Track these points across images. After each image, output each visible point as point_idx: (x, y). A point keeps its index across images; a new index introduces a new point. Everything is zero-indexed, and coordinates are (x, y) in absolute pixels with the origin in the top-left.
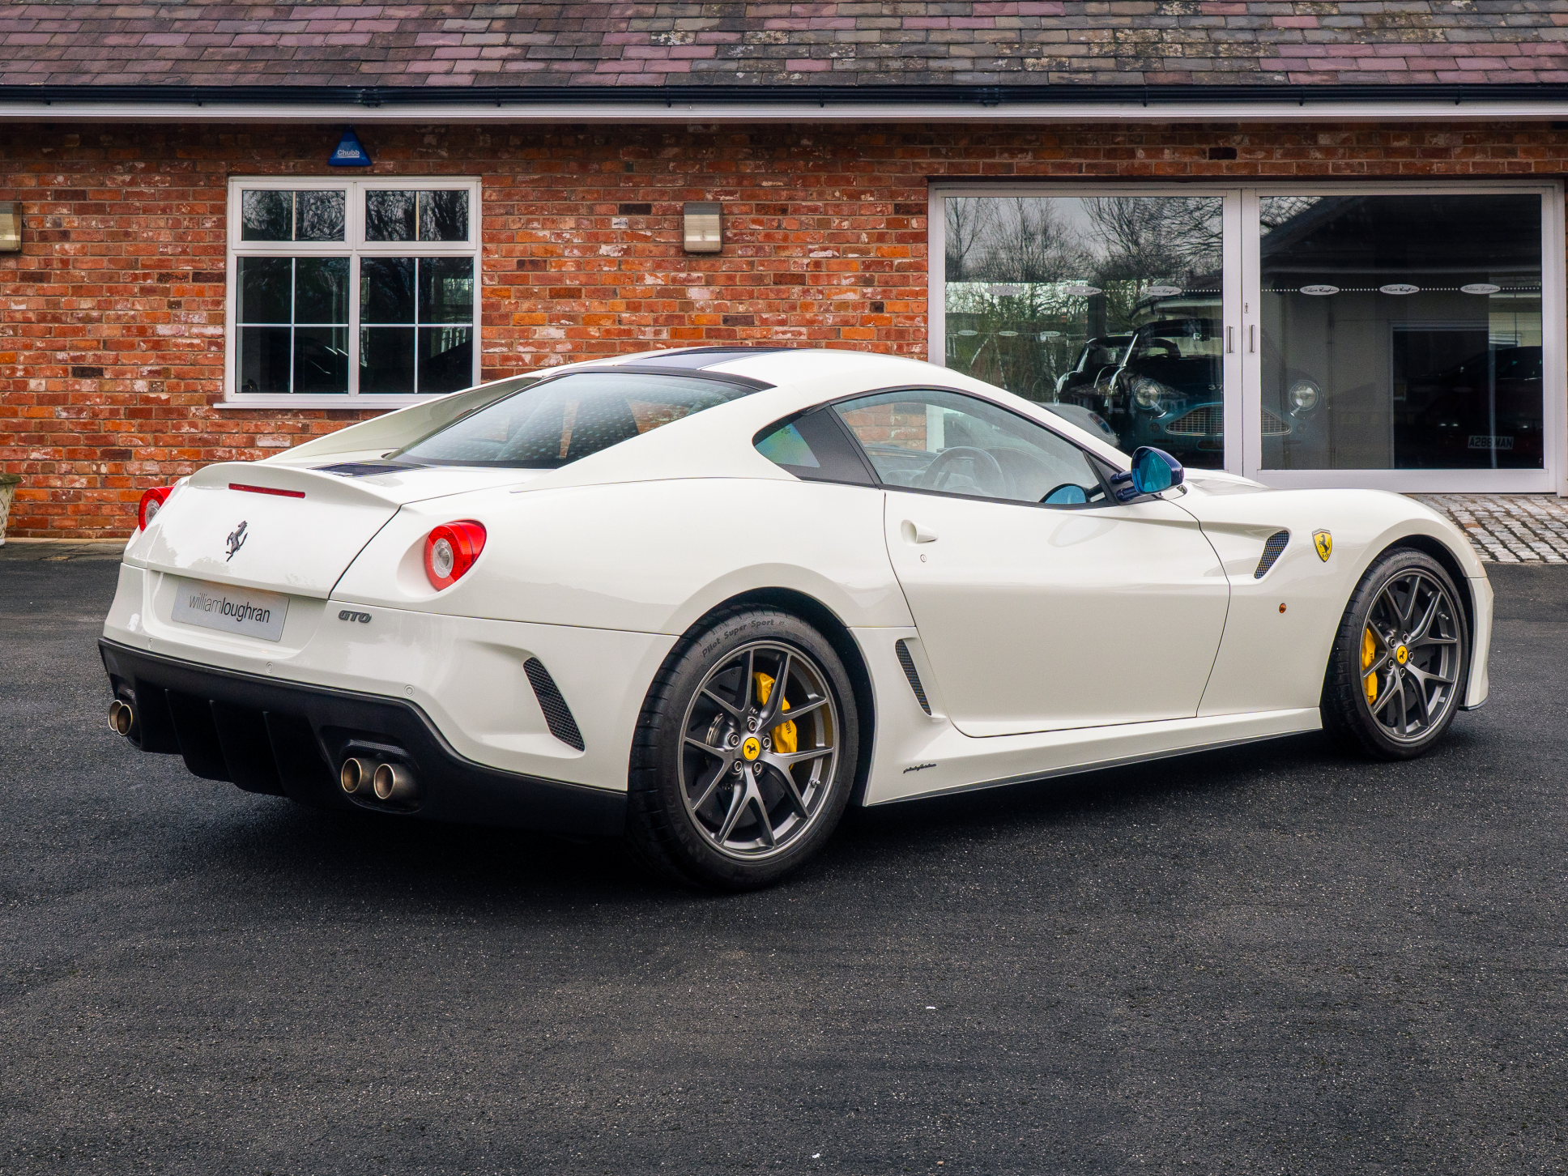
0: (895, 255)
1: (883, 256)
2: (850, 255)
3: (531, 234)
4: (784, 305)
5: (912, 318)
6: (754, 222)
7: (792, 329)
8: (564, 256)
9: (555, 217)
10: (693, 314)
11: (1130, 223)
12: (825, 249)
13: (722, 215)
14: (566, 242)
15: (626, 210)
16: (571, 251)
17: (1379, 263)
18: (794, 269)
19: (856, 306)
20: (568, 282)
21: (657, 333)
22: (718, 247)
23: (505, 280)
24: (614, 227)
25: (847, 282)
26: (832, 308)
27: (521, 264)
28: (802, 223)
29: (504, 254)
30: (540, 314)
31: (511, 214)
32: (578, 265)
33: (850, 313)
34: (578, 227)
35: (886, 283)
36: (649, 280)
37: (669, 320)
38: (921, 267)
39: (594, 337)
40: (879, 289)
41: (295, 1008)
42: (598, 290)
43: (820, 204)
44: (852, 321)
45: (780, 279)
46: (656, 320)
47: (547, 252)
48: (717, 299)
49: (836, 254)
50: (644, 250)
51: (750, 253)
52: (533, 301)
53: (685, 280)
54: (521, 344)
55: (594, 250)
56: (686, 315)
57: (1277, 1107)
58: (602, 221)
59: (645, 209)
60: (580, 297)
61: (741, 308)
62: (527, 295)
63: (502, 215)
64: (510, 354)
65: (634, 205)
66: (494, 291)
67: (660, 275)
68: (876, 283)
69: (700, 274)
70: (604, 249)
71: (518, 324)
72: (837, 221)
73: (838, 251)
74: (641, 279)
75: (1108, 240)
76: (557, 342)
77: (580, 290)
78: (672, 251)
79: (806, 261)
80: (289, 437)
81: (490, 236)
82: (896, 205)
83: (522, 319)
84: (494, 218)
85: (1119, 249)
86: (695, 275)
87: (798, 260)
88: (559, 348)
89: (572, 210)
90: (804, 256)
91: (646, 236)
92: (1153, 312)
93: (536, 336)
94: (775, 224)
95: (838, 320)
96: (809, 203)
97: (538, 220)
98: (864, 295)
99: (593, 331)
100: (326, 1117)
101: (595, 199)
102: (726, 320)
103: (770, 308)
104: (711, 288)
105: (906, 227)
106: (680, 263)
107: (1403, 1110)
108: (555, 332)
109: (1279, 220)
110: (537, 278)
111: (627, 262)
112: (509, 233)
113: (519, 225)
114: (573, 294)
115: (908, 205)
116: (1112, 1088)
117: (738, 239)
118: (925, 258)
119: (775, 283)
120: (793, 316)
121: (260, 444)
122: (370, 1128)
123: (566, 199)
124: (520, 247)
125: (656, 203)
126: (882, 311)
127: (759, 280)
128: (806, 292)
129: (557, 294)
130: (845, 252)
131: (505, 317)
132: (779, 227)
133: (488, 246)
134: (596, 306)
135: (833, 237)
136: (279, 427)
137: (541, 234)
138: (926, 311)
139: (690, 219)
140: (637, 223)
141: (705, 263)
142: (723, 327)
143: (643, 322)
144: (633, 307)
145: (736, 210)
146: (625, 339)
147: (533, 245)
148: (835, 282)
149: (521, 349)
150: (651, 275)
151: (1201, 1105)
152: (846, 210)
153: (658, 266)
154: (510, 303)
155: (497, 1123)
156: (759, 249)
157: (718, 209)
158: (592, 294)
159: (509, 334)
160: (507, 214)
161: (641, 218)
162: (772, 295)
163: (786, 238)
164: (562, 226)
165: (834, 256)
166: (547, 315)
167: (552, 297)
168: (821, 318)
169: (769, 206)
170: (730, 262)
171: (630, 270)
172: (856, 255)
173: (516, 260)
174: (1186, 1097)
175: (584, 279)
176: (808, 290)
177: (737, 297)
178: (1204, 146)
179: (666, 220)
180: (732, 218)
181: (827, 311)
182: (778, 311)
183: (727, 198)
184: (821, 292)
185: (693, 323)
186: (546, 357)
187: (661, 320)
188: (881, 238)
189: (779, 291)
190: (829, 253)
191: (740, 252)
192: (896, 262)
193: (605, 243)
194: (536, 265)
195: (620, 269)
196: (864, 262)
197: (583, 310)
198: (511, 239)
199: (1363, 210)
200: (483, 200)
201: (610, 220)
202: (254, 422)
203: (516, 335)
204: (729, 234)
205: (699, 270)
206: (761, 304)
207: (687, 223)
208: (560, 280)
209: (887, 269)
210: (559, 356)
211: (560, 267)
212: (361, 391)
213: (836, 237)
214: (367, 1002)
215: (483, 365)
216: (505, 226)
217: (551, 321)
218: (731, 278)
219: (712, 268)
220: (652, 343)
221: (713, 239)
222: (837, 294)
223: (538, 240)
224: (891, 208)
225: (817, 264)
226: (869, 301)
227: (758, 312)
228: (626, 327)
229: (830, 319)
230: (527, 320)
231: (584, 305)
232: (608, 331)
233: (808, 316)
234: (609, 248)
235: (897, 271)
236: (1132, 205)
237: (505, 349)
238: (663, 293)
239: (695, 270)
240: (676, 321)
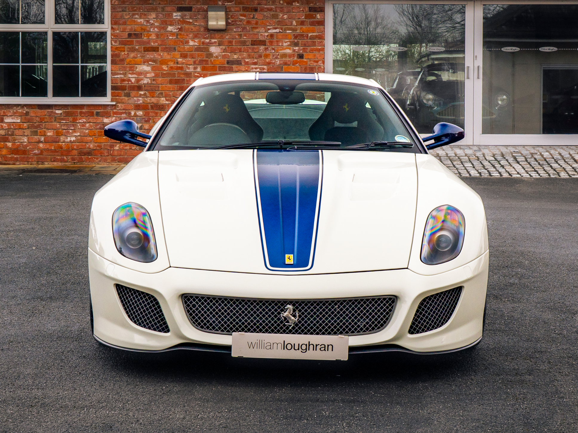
0: (309, 31)
1: (303, 32)
2: (288, 32)
3: (134, 21)
4: (256, 55)
5: (317, 62)
6: (242, 15)
7: (260, 66)
8: (150, 32)
9: (146, 13)
10: (212, 59)
11: (417, 17)
12: (276, 28)
13: (226, 12)
14: (151, 25)
15: (180, 9)
16: (154, 29)
17: (537, 37)
18: (261, 38)
19: (290, 56)
20: (152, 44)
21: (195, 68)
22: (224, 28)
23: (122, 43)
24: (174, 17)
25: (286, 44)
26: (279, 57)
27: (130, 35)
28: (264, 16)
29: (121, 30)
30: (139, 59)
31: (125, 11)
32: (157, 36)
33: (288, 59)
34: (157, 17)
35: (305, 45)
36: (191, 43)
37: (201, 62)
38: (321, 37)
39: (165, 70)
40: (301, 48)
42: (167, 48)
43: (273, 7)
44: (289, 63)
45: (254, 43)
46: (195, 62)
47: (142, 29)
48: (224, 52)
49: (281, 31)
50: (188, 29)
51: (240, 30)
52: (136, 53)
53: (209, 43)
54: (130, 73)
55: (165, 29)
56: (209, 60)
58: (169, 14)
59: (189, 9)
60: (158, 51)
61: (235, 57)
62: (133, 50)
63: (120, 11)
64: (125, 78)
65: (184, 7)
66: (117, 48)
67: (196, 40)
68: (300, 45)
69: (216, 40)
70: (170, 28)
71: (128, 64)
72: (281, 15)
73: (282, 29)
74: (187, 42)
75: (407, 25)
76: (147, 72)
77: (158, 48)
78: (202, 29)
79: (266, 34)
80: (19, 117)
81: (114, 22)
82: (310, 8)
83: (130, 61)
84: (116, 13)
85: (411, 29)
86: (213, 41)
87: (263, 34)
88: (148, 75)
89: (154, 9)
90: (265, 32)
91: (189, 22)
92: (428, 59)
93: (137, 70)
94: (252, 16)
95: (282, 62)
96: (268, 7)
97: (137, 14)
98: (294, 51)
99: (165, 67)
101: (165, 4)
102: (228, 62)
103: (249, 56)
104: (221, 47)
105: (315, 18)
106: (206, 35)
108: (146, 68)
109: (489, 15)
110: (137, 42)
111: (181, 34)
112: (124, 20)
113: (128, 17)
114: (155, 49)
115: (315, 8)
117: (234, 23)
118: (323, 33)
119: (252, 45)
120: (260, 61)
121: (6, 121)
123: (151, 4)
124: (129, 27)
125: (194, 6)
126: (303, 58)
127: (244, 43)
128: (266, 49)
129: (147, 50)
130: (285, 30)
131: (123, 60)
132: (253, 18)
133: (114, 26)
134: (165, 55)
135: (279, 23)
136: (15, 113)
137: (139, 21)
138: (324, 58)
139: (211, 14)
140: (185, 16)
141: (218, 35)
142: (226, 65)
143: (189, 63)
144: (184, 56)
145: (233, 10)
146: (180, 71)
147: (136, 26)
148: (280, 44)
149: (130, 76)
150: (192, 41)
152: (285, 10)
153: (195, 36)
154: (125, 54)
156: (244, 28)
157: (224, 9)
158: (164, 50)
159: (124, 68)
160: (123, 11)
161: (187, 13)
162: (250, 51)
163: (257, 23)
164: (149, 17)
165: (280, 32)
166: (142, 60)
167: (144, 51)
168: (273, 61)
169: (249, 7)
170: (230, 34)
171: (182, 38)
172: (290, 32)
173: (127, 33)
175: (160, 43)
176: (267, 48)
177: (233, 51)
179: (199, 14)
180: (231, 13)
181: (277, 58)
182: (253, 58)
183: (229, 4)
184: (273, 49)
185: (212, 64)
186: (142, 79)
187: (197, 62)
188: (302, 23)
189: (253, 48)
190: (277, 30)
191: (235, 30)
192: (310, 35)
193: (171, 25)
194: (137, 36)
195: (177, 38)
196: (294, 35)
197: (160, 57)
198: (125, 23)
200: (111, 4)
201: (172, 14)
202: (3, 111)
203: (128, 69)
204: (230, 21)
205: (215, 38)
206: (245, 54)
207: (209, 16)
208: (149, 43)
209: (305, 38)
210: (148, 79)
211: (149, 37)
212: (54, 96)
213: (281, 23)
215: (112, 83)
216: (122, 17)
217: (144, 62)
218: (230, 42)
219: (222, 37)
220: (193, 73)
221: (222, 23)
222: (281, 50)
223: (138, 24)
224: (307, 9)
225: (272, 36)
226: (296, 53)
227: (244, 58)
228: (180, 66)
229: (278, 62)
230: (133, 62)
231: (160, 55)
232: (171, 68)
233: (267, 60)
234: (172, 27)
235: (310, 39)
236: (418, 8)
237: (122, 76)
238: (198, 49)
239: (213, 38)
240: (204, 63)
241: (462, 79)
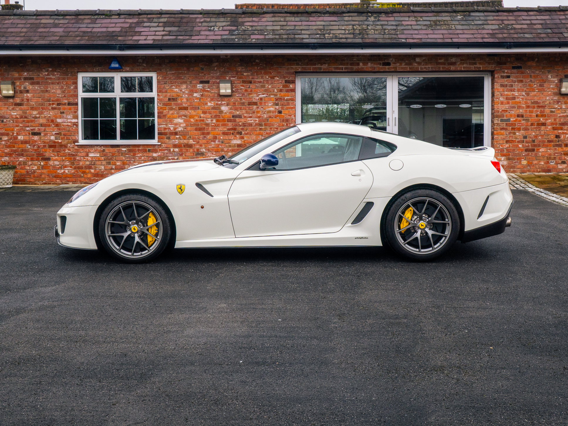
0: (285, 96)
1: (281, 96)
2: (271, 96)
3: (172, 90)
4: (251, 112)
5: (291, 116)
6: (241, 86)
7: (254, 119)
8: (182, 97)
9: (179, 85)
10: (223, 115)
11: (364, 86)
12: (263, 94)
13: (231, 84)
14: (183, 92)
15: (202, 82)
16: (185, 95)
18: (254, 101)
19: (273, 112)
20: (184, 105)
21: (212, 120)
22: (230, 94)
23: (164, 104)
24: (198, 88)
25: (271, 104)
26: (266, 113)
27: (169, 99)
28: (256, 86)
29: (164, 96)
30: (176, 115)
31: (166, 84)
32: (187, 99)
33: (271, 114)
34: (187, 88)
35: (283, 105)
36: (209, 104)
37: (216, 116)
38: (293, 100)
39: (192, 122)
40: (280, 107)
41: (91, 322)
42: (193, 107)
43: (262, 80)
44: (272, 116)
45: (250, 104)
46: (211, 117)
47: (177, 95)
48: (230, 110)
49: (267, 96)
50: (207, 95)
51: (240, 96)
52: (173, 111)
53: (220, 104)
54: (170, 124)
55: (192, 95)
56: (221, 115)
57: (378, 347)
58: (194, 86)
59: (208, 82)
60: (188, 110)
61: (238, 113)
62: (171, 109)
63: (163, 84)
64: (167, 127)
65: (204, 81)
66: (161, 108)
67: (212, 102)
68: (279, 105)
69: (225, 102)
70: (195, 95)
71: (169, 118)
72: (267, 86)
73: (268, 95)
74: (207, 104)
75: (357, 92)
76: (181, 123)
77: (188, 107)
78: (216, 95)
79: (258, 98)
80: (99, 153)
81: (159, 91)
82: (285, 80)
83: (170, 116)
84: (161, 85)
85: (360, 94)
86: (223, 102)
87: (255, 98)
88: (182, 125)
89: (185, 83)
90: (257, 96)
91: (208, 90)
92: (370, 113)
93: (174, 122)
94: (248, 86)
95: (268, 116)
96: (258, 80)
97: (174, 86)
98: (276, 108)
99: (192, 120)
100: (97, 352)
101: (192, 79)
102: (233, 117)
103: (247, 113)
104: (228, 106)
105: (289, 87)
106: (218, 99)
107: (415, 347)
108: (180, 121)
110: (174, 104)
111: (202, 99)
112: (165, 90)
113: (168, 87)
114: (186, 109)
115: (289, 81)
116: (331, 342)
117: (237, 91)
118: (295, 97)
119: (248, 105)
120: (254, 115)
121: (90, 155)
122: (110, 355)
123: (183, 79)
124: (169, 94)
125: (211, 80)
126: (281, 113)
127: (243, 104)
128: (258, 108)
129: (180, 109)
130: (270, 95)
131: (165, 116)
132: (249, 87)
133: (159, 94)
134: (193, 112)
135: (266, 91)
136: (96, 150)
137: (175, 90)
138: (295, 113)
139: (221, 85)
140: (205, 86)
141: (226, 99)
142: (232, 118)
143: (208, 117)
144: (204, 113)
145: (236, 82)
146: (202, 122)
147: (173, 93)
148: (267, 104)
149: (170, 126)
150: (210, 103)
151: (356, 346)
152: (270, 82)
153: (212, 100)
154: (166, 111)
155: (148, 353)
156: (243, 94)
157: (230, 82)
158: (191, 109)
159: (166, 121)
160: (165, 84)
161: (206, 85)
162: (247, 109)
163: (251, 91)
164: (182, 87)
165: (266, 96)
166: (177, 115)
167: (179, 110)
168: (262, 116)
169: (246, 81)
170: (234, 98)
171: (203, 101)
172: (273, 96)
173: (168, 98)
174: (352, 344)
175: (189, 104)
176: (258, 107)
177: (236, 109)
178: (381, 62)
179: (214, 85)
180: (234, 85)
181: (264, 113)
182: (249, 113)
183: (233, 78)
184: (262, 108)
185: (223, 117)
186: (178, 128)
187: (213, 116)
188: (281, 91)
189: (249, 108)
190: (265, 96)
191: (237, 95)
192: (286, 98)
193: (196, 93)
194: (174, 100)
195: (200, 101)
196: (276, 98)
197: (189, 113)
198: (166, 92)
199: (434, 82)
200: (157, 79)
201: (197, 86)
202: (88, 149)
203: (168, 121)
204: (234, 90)
205: (225, 101)
206: (244, 111)
207: (220, 86)
208: (181, 104)
209: (283, 100)
210: (182, 128)
211: (182, 100)
212: (121, 139)
213: (267, 91)
214: (112, 320)
215: (158, 131)
216: (164, 87)
217: (179, 117)
218: (234, 103)
219: (229, 100)
220: (210, 124)
221: (229, 91)
222: (267, 108)
223: (174, 92)
224: (284, 81)
225: (261, 99)
226: (277, 110)
227: (243, 114)
228: (202, 119)
229: (265, 116)
230: (171, 117)
231: (189, 112)
232: (197, 120)
233: (259, 115)
234: (196, 94)
235: (286, 101)
236: (364, 81)
237: (165, 126)
238: (214, 108)
239: (223, 101)
240: (218, 117)
241: (385, 126)
